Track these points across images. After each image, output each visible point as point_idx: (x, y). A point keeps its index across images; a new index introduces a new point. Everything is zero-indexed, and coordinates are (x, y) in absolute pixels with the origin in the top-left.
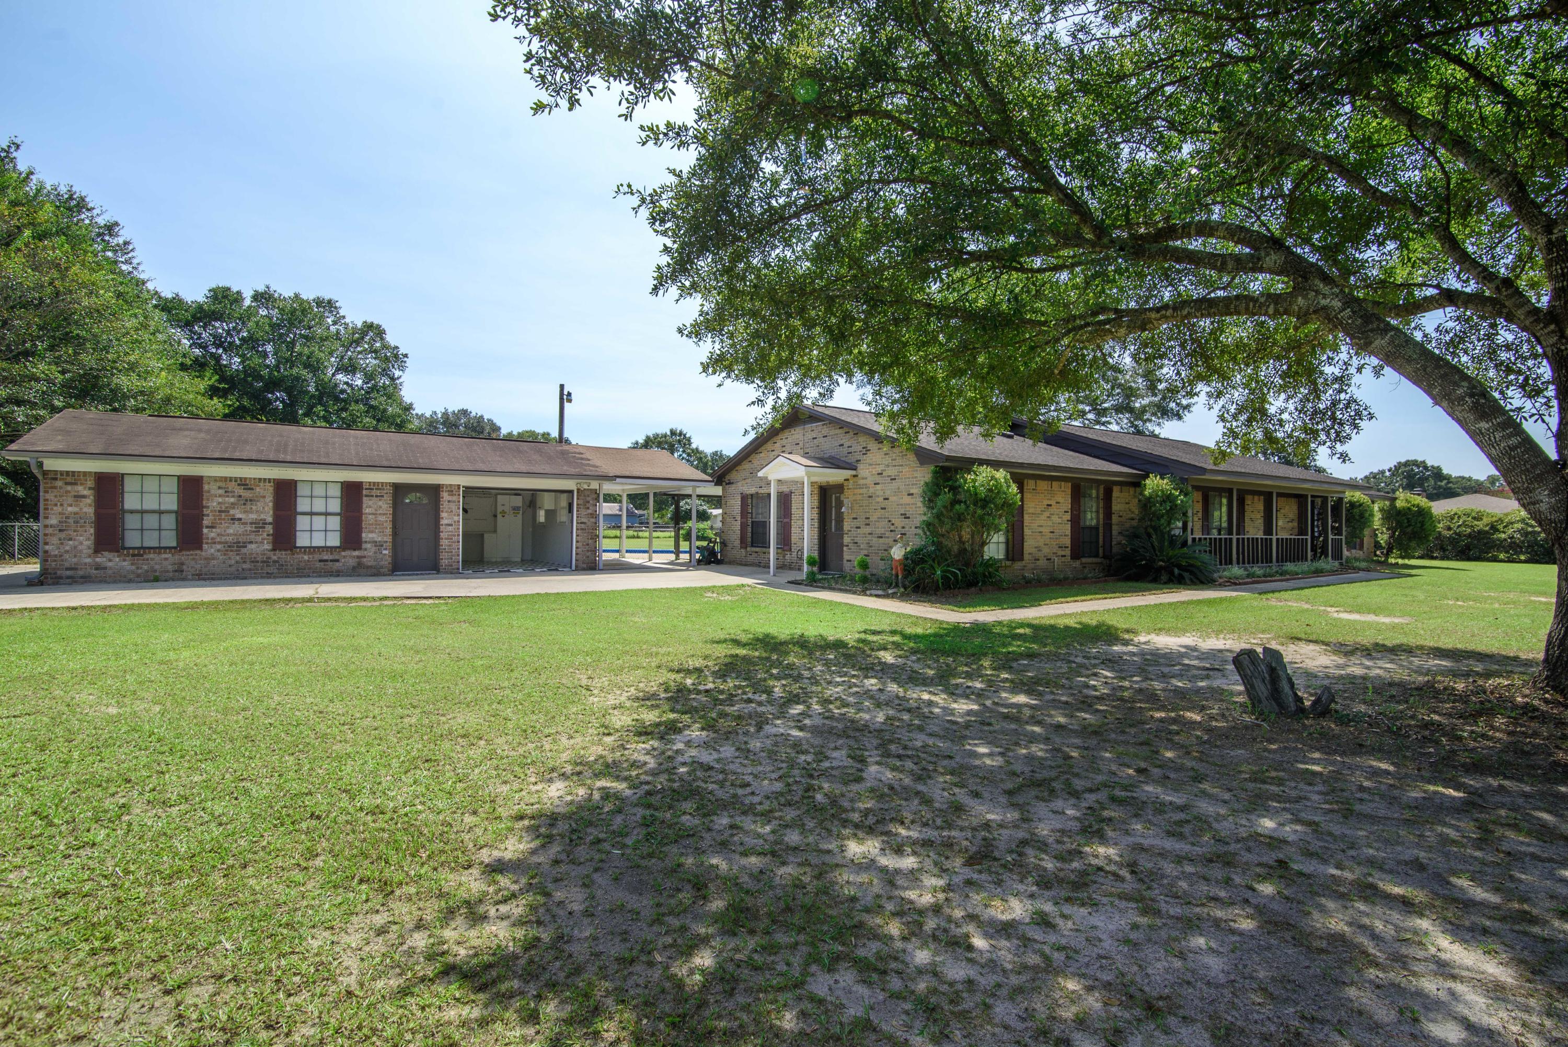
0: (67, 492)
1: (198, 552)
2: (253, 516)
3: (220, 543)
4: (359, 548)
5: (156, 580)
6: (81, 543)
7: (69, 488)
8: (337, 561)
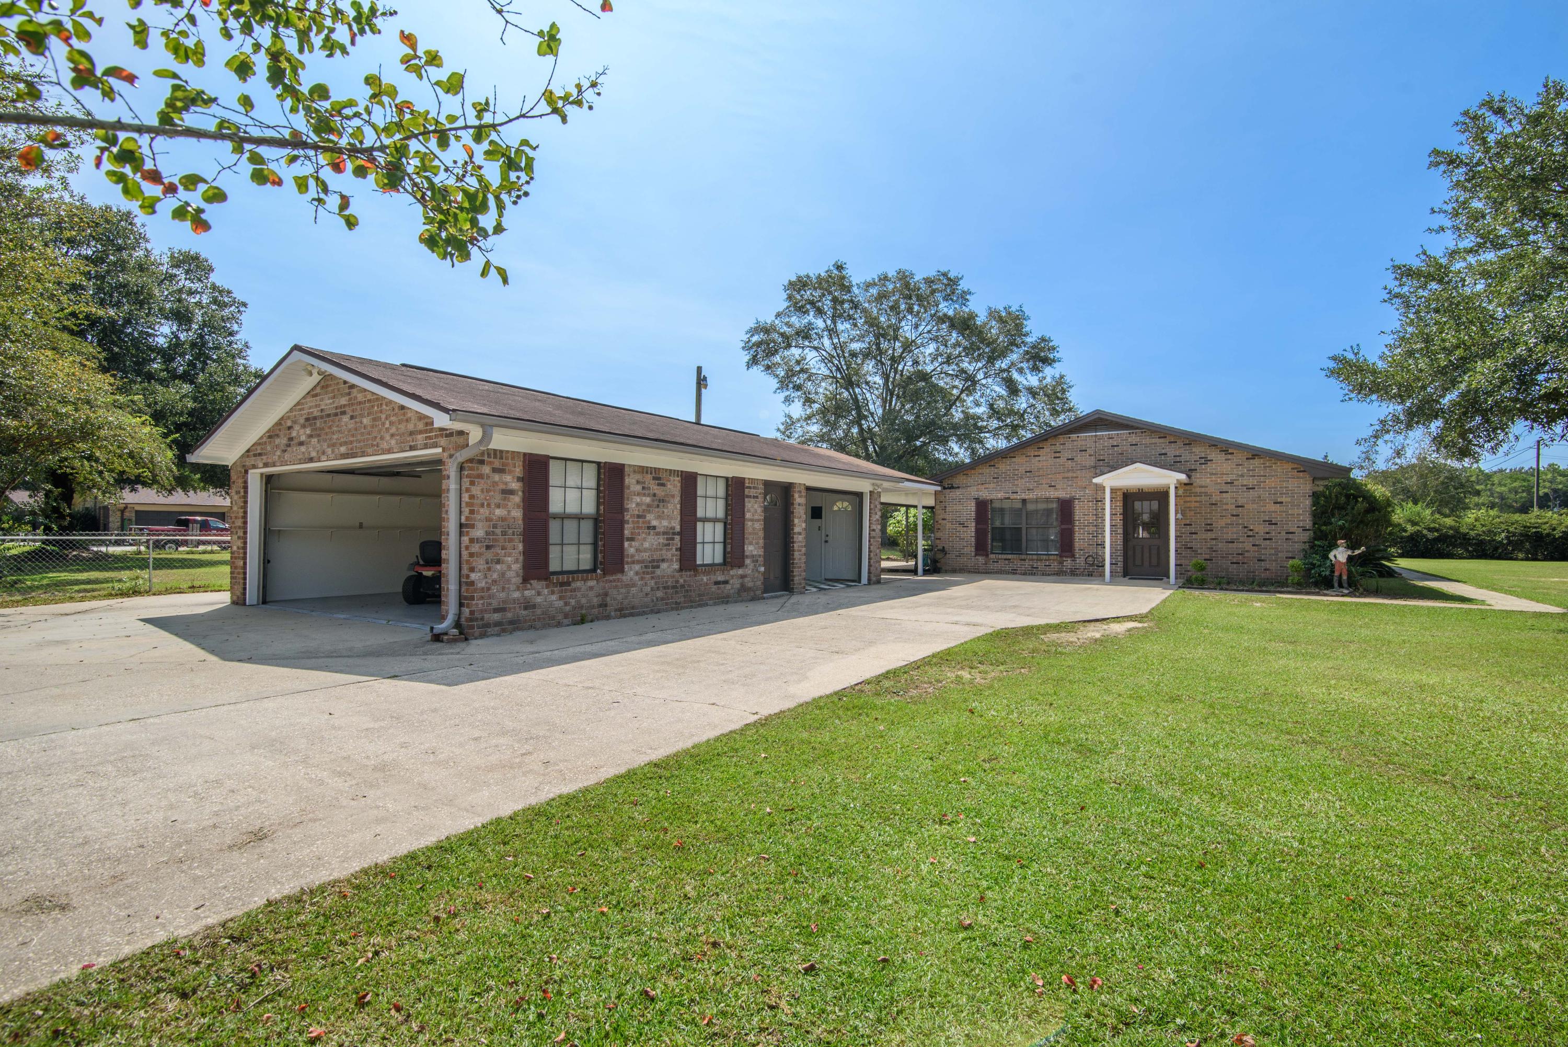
0: (495, 484)
1: (619, 576)
2: (665, 523)
3: (638, 562)
4: (741, 565)
5: (582, 621)
6: (509, 568)
7: (497, 477)
8: (726, 582)
